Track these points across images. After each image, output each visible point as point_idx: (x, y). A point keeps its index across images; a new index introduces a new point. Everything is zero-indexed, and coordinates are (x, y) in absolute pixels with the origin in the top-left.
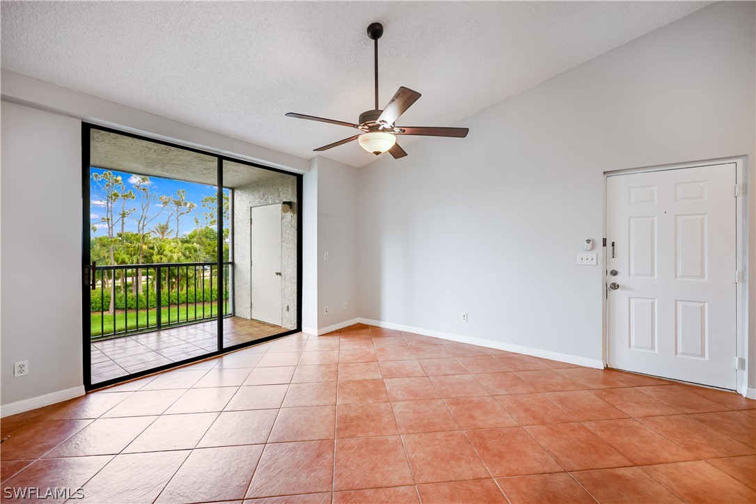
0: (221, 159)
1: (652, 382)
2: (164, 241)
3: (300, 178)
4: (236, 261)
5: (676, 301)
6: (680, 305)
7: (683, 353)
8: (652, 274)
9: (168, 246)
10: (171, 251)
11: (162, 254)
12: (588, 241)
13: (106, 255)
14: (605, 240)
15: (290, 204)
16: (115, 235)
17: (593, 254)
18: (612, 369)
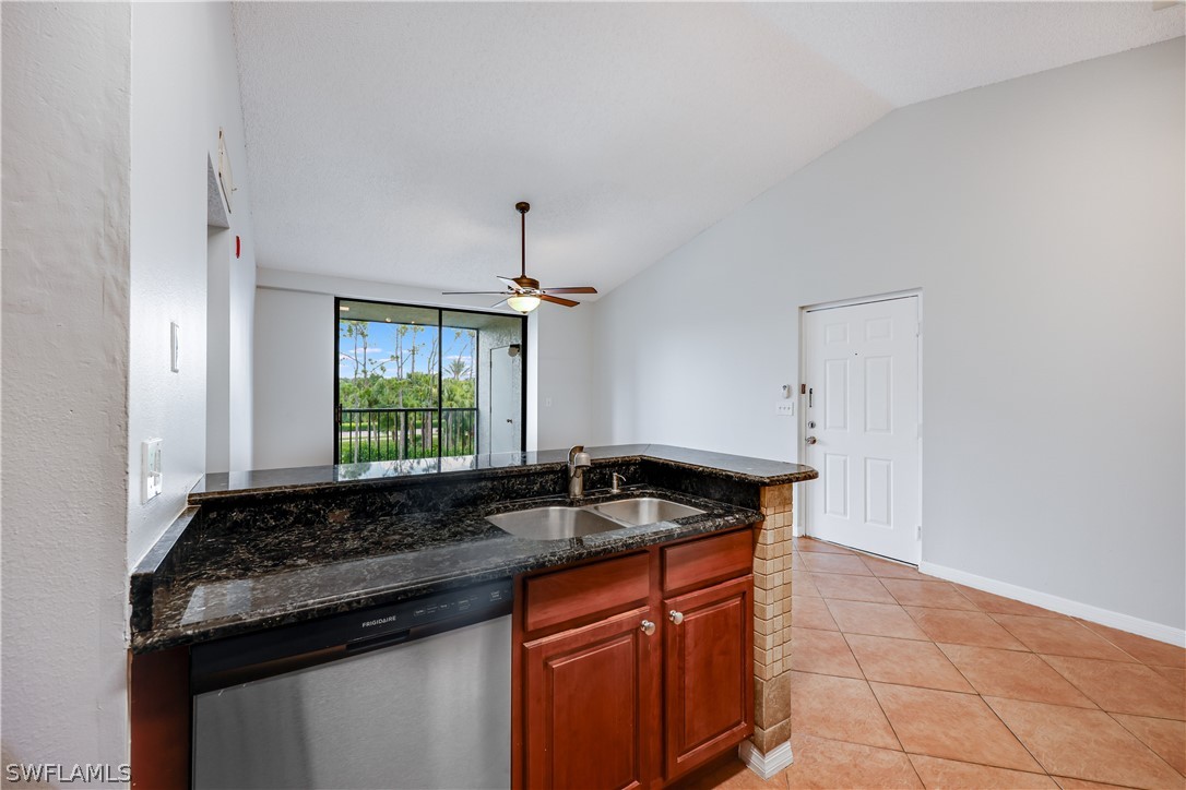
0: (441, 309)
1: (835, 550)
2: (455, 383)
3: (524, 319)
4: (480, 408)
5: (866, 459)
6: (869, 462)
7: (871, 520)
8: (845, 427)
9: (459, 390)
10: (462, 396)
11: (452, 400)
12: (785, 387)
13: (396, 401)
14: (804, 386)
15: (517, 346)
16: (405, 376)
17: (788, 403)
18: (810, 538)
